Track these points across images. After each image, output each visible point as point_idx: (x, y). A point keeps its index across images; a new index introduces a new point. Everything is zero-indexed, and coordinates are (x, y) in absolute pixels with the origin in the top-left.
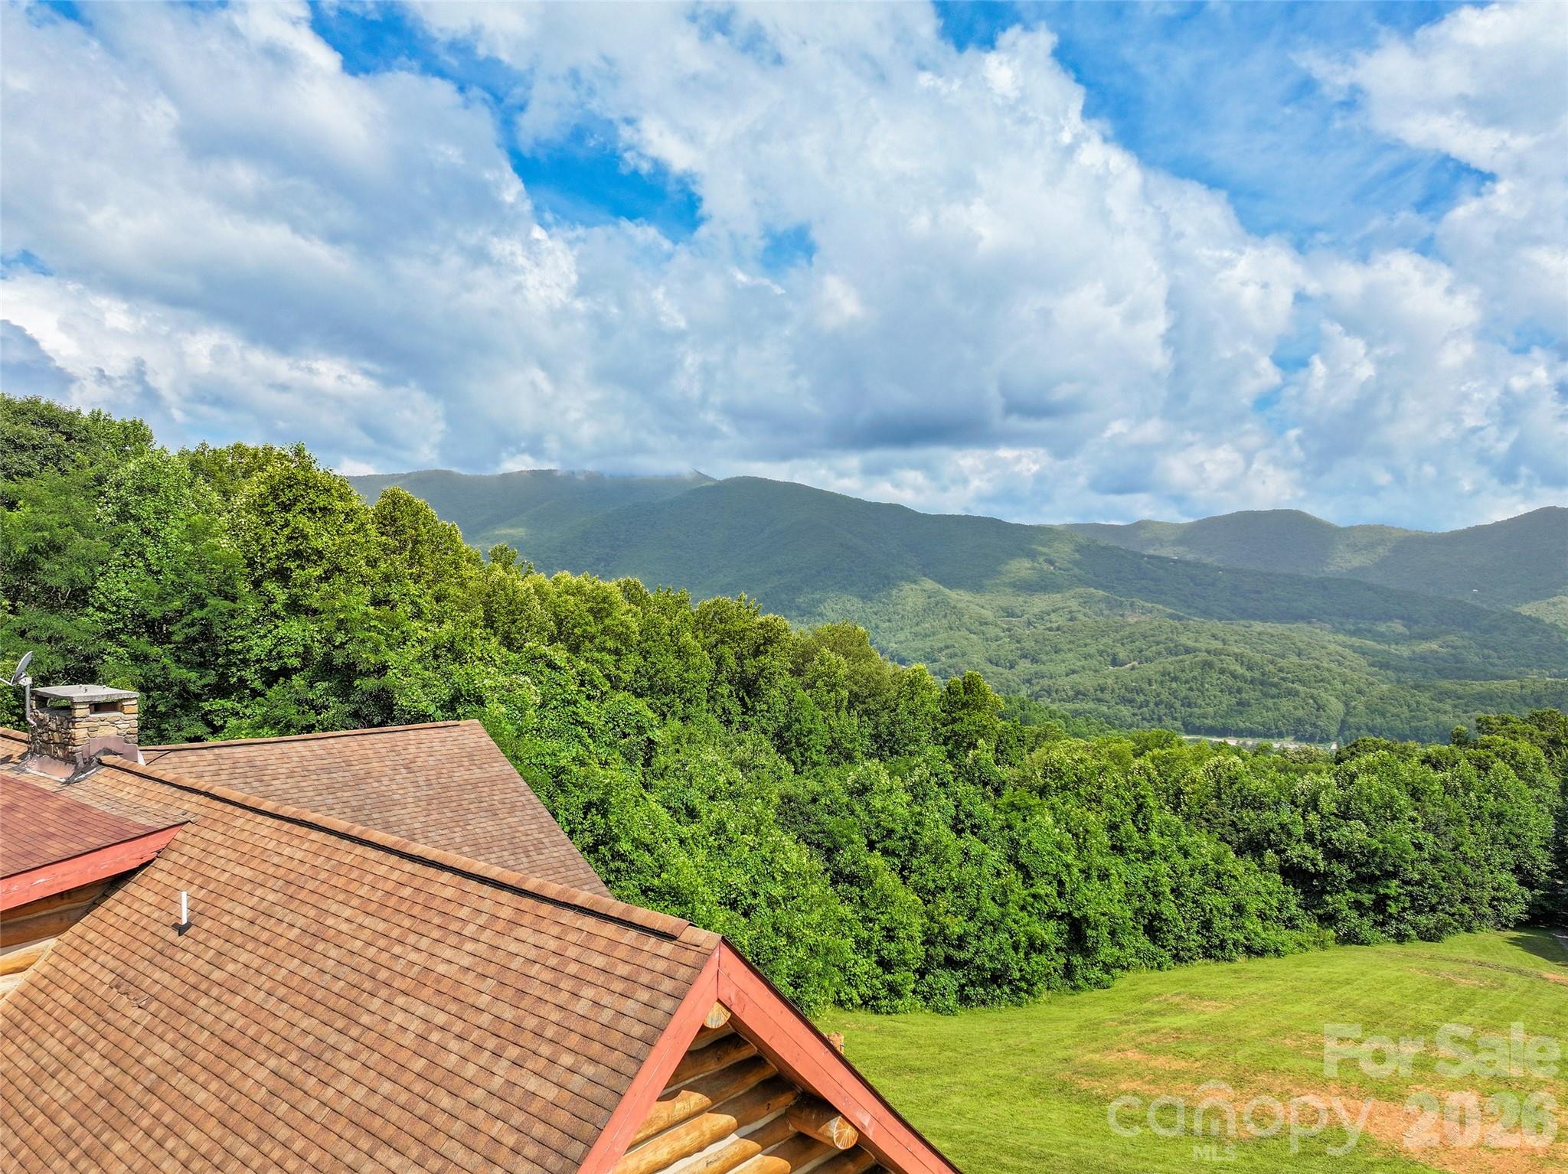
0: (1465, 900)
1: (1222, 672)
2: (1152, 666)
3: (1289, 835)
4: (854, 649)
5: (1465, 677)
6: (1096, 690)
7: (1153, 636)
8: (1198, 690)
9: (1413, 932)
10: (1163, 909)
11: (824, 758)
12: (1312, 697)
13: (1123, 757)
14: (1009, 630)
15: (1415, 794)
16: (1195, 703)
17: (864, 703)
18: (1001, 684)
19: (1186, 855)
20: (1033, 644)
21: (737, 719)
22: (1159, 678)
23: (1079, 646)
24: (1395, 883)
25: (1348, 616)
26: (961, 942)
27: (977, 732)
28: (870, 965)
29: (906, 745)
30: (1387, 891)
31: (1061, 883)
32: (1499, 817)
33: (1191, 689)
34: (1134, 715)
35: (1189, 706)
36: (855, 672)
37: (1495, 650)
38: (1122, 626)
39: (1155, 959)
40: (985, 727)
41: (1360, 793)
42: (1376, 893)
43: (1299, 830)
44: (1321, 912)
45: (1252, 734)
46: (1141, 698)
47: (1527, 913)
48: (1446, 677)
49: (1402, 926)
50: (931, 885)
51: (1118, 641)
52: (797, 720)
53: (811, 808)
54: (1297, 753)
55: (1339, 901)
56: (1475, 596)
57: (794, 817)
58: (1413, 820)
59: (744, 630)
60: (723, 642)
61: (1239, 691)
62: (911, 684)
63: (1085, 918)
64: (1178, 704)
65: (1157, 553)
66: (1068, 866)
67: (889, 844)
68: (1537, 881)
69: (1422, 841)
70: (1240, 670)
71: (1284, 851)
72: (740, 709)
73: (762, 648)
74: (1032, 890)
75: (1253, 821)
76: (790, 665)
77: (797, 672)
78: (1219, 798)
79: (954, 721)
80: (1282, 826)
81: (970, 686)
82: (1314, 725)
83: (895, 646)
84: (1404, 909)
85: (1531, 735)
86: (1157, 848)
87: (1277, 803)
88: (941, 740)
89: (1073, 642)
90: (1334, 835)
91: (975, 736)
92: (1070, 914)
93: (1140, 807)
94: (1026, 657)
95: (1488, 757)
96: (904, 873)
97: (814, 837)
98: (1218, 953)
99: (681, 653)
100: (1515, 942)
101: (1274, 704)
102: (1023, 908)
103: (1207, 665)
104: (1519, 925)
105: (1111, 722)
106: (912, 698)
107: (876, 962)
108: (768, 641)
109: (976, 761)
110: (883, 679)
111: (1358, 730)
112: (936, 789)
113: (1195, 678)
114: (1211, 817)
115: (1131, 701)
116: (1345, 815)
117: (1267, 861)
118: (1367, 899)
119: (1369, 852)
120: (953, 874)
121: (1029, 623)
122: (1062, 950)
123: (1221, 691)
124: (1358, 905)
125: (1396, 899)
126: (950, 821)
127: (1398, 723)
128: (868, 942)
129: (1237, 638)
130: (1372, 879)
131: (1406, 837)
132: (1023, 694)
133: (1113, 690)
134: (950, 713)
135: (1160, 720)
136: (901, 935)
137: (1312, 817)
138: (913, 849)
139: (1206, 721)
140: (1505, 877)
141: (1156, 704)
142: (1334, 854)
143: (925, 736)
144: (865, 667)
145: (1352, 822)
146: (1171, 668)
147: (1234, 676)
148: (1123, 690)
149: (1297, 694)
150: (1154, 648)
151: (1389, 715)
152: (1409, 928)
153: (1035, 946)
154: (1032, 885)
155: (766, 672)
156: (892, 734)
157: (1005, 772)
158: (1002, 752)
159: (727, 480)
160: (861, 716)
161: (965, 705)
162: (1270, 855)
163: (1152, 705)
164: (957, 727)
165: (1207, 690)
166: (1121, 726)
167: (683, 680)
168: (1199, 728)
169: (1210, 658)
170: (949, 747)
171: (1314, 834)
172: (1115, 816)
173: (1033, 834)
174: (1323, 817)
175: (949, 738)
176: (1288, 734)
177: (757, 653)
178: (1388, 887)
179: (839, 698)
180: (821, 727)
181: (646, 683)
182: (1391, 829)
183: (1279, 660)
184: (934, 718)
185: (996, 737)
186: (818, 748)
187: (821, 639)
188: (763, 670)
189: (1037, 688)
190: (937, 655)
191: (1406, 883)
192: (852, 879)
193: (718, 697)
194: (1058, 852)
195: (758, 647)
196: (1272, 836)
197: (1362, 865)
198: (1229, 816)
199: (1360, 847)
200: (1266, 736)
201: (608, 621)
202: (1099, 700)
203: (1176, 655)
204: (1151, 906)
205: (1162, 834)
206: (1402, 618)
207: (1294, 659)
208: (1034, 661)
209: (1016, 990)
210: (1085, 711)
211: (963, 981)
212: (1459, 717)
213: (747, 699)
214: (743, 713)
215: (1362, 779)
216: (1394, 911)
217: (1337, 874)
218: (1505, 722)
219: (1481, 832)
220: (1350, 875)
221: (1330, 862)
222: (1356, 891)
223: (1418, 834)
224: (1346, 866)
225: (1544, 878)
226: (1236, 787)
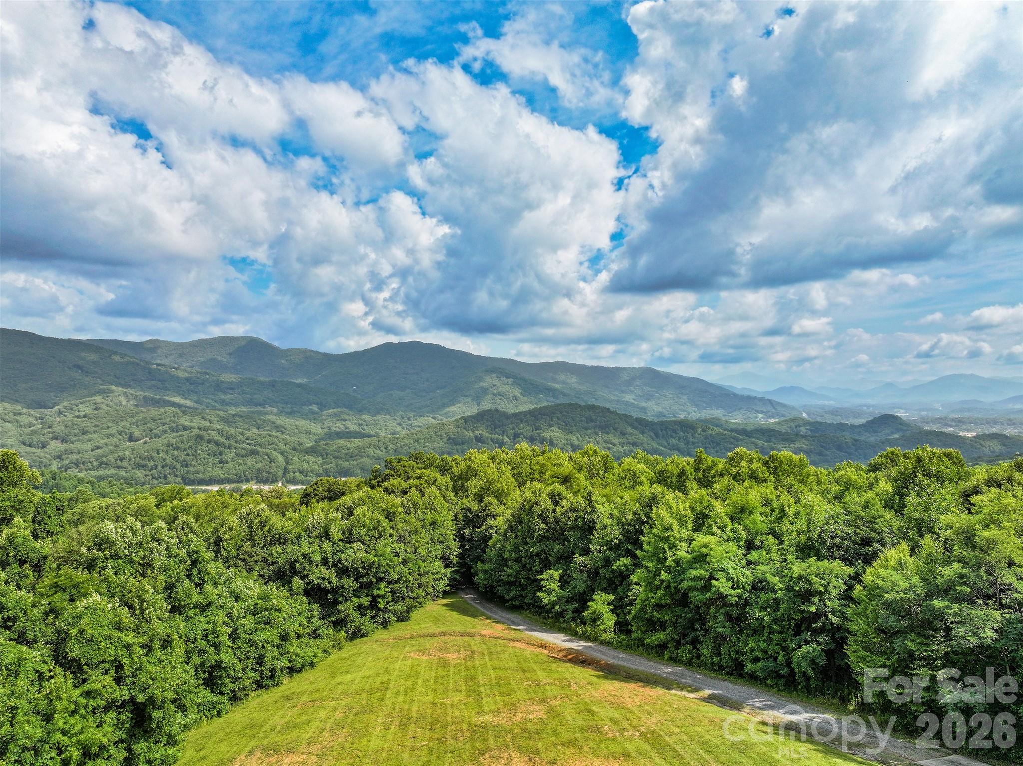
0: (420, 586)
1: (209, 442)
2: (160, 440)
3: (311, 562)
5: (351, 438)
6: (116, 460)
7: (160, 419)
8: (193, 455)
9: (393, 618)
10: (223, 658)
12: (266, 455)
13: (149, 510)
14: (42, 419)
15: (390, 516)
16: (191, 465)
18: (34, 461)
20: (63, 428)
22: (165, 448)
23: (102, 429)
24: (383, 585)
25: (287, 403)
27: (13, 507)
30: (379, 592)
31: (120, 667)
32: (434, 523)
33: (188, 455)
34: (146, 476)
35: (187, 466)
37: (365, 421)
38: (137, 413)
39: (215, 707)
40: (21, 502)
41: (358, 522)
42: (372, 595)
43: (317, 558)
44: (334, 619)
45: (229, 481)
46: (151, 464)
47: (448, 585)
48: (341, 438)
49: (386, 616)
51: (133, 424)
54: (270, 492)
55: (347, 608)
56: (354, 391)
58: (391, 536)
61: (221, 454)
63: (151, 700)
64: (178, 466)
65: (162, 362)
66: (128, 647)
68: (451, 562)
69: (397, 550)
70: (221, 440)
71: (307, 576)
74: (87, 687)
78: (252, 540)
80: (305, 556)
81: (5, 463)
82: (268, 473)
84: (388, 603)
85: (413, 467)
86: (212, 598)
87: (299, 537)
89: (98, 426)
90: (343, 557)
91: (10, 511)
92: (133, 699)
93: (195, 562)
94: (57, 439)
95: (421, 484)
98: (269, 682)
100: (451, 607)
101: (243, 461)
103: (200, 438)
104: (445, 594)
105: (130, 482)
109: (11, 539)
111: (294, 473)
113: (190, 447)
114: (246, 557)
115: (144, 466)
116: (349, 539)
117: (295, 586)
118: (365, 601)
119: (368, 566)
121: (60, 413)
122: (122, 741)
123: (209, 455)
124: (359, 608)
125: (383, 597)
127: (316, 467)
129: (219, 419)
130: (368, 586)
131: (388, 549)
132: (54, 467)
133: (130, 459)
135: (165, 477)
137: (327, 546)
139: (198, 476)
140: (438, 564)
141: (163, 467)
142: (343, 572)
145: (354, 545)
146: (174, 441)
147: (217, 444)
148: (138, 459)
149: (257, 453)
150: (161, 428)
151: (311, 462)
152: (391, 615)
153: (90, 754)
154: (85, 681)
157: (45, 546)
158: (40, 524)
162: (297, 582)
163: (160, 468)
165: (199, 455)
166: (137, 485)
168: (193, 481)
169: (202, 433)
171: (328, 558)
172: (170, 576)
173: (85, 621)
174: (334, 543)
176: (252, 480)
178: (379, 589)
182: (380, 544)
183: (246, 432)
185: (34, 509)
189: (66, 462)
191: (389, 583)
194: (116, 634)
196: (298, 565)
197: (362, 577)
198: (261, 554)
199: (362, 562)
200: (238, 482)
202: (119, 467)
203: (177, 432)
204: (212, 657)
206: (317, 404)
207: (255, 431)
208: (64, 441)
210: (108, 477)
212: (348, 460)
215: (358, 511)
216: (381, 606)
217: (346, 586)
218: (400, 461)
219: (425, 536)
220: (355, 586)
221: (340, 579)
222: (359, 597)
223: (395, 545)
224: (352, 579)
225: (455, 560)
226: (266, 529)
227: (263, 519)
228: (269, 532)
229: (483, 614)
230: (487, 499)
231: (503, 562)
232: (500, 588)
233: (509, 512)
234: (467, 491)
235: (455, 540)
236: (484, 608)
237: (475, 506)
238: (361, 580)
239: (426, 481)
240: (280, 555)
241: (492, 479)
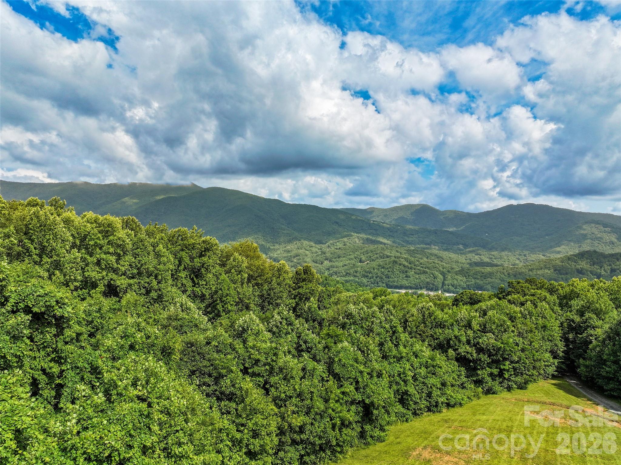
0: (534, 368)
1: (400, 265)
2: (375, 263)
3: (460, 341)
4: (252, 254)
5: (484, 266)
6: (354, 272)
7: (375, 251)
8: (392, 272)
9: (515, 386)
10: (409, 389)
11: (235, 308)
12: (432, 274)
13: (370, 300)
14: (321, 249)
15: (512, 319)
16: (390, 277)
17: (256, 280)
18: (318, 270)
19: (416, 356)
20: (330, 254)
21: (190, 289)
22: (377, 267)
23: (347, 255)
24: (507, 363)
25: (444, 243)
26: (301, 429)
27: (310, 292)
28: (241, 457)
29: (276, 300)
30: (505, 367)
31: (357, 382)
32: (544, 327)
33: (389, 271)
34: (368, 281)
35: (388, 278)
36: (251, 264)
37: (494, 256)
38: (364, 248)
39: (404, 416)
40: (313, 290)
41: (490, 320)
42: (500, 369)
43: (464, 339)
44: (475, 379)
45: (411, 288)
46: (370, 275)
47: (556, 371)
48: (478, 266)
49: (510, 383)
50: (283, 395)
51: (362, 253)
52: (221, 289)
53: (206, 349)
54: (434, 296)
55: (483, 374)
56: (487, 237)
57: (194, 356)
58: (513, 331)
59: (193, 244)
60: (183, 250)
61: (406, 272)
62: (279, 270)
63: (372, 403)
64: (384, 277)
65: (376, 219)
66: (361, 372)
67: (256, 369)
68: (558, 355)
69: (518, 341)
70: (406, 264)
71: (457, 349)
72: (191, 284)
73: (203, 253)
74: (343, 389)
75: (441, 334)
76: (218, 262)
77: (223, 265)
78: (424, 323)
79: (299, 287)
80: (456, 337)
81: (306, 271)
82: (433, 284)
83: (276, 256)
84: (511, 375)
85: (528, 288)
86: (404, 355)
87: (452, 325)
88: (293, 297)
89: (345, 254)
90: (480, 341)
91: (309, 294)
92: (363, 400)
93: (394, 332)
94: (327, 260)
95: (535, 300)
96: (266, 388)
97: (206, 370)
98: (435, 409)
99: (158, 255)
100: (559, 386)
101: (419, 276)
102: (337, 401)
103: (395, 262)
104: (554, 377)
105: (361, 284)
106: (279, 277)
107: (245, 453)
108: (207, 250)
109: (309, 308)
110: (265, 268)
111: (448, 286)
112: (286, 327)
113: (390, 267)
114: (421, 333)
115: (367, 276)
116: (484, 330)
117: (450, 354)
118: (495, 371)
119: (497, 349)
120: (297, 387)
121: (329, 246)
122: (359, 422)
123: (400, 272)
124: (491, 375)
125: (508, 371)
126: (295, 346)
127: (462, 283)
128: (241, 441)
129: (405, 252)
130: (497, 362)
131: (511, 340)
132: (326, 274)
133: (360, 272)
134: (297, 284)
135: (377, 283)
136: (263, 434)
137: (470, 332)
138: (271, 372)
139: (394, 284)
140: (548, 355)
141: (376, 277)
142: (480, 350)
143: (285, 295)
144: (257, 263)
145: (488, 334)
146: (382, 264)
147: (404, 266)
148: (364, 272)
149: (427, 273)
150: (375, 256)
151: (459, 280)
152: (513, 384)
153: (344, 424)
154: (342, 386)
155: (205, 265)
156: (269, 295)
157: (323, 314)
158: (321, 302)
159: (208, 188)
160: (254, 286)
161: (304, 280)
162: (451, 352)
163: (375, 278)
164: (300, 290)
165: (395, 272)
166: (363, 286)
167: (157, 269)
168: (392, 286)
169: (396, 259)
170: (297, 300)
171: (470, 340)
172: (381, 338)
173: (341, 355)
174: (474, 332)
175: (296, 296)
176: (424, 288)
177: (201, 256)
178: (505, 365)
179: (243, 278)
180: (232, 292)
181: (135, 271)
182: (505, 336)
183: (420, 260)
184: (289, 287)
185: (318, 295)
186: (232, 303)
187: (236, 250)
188: (204, 264)
189: (331, 272)
190: (293, 259)
191: (512, 362)
192: (231, 397)
193: (179, 278)
194: (356, 365)
195: (202, 253)
196: (451, 342)
197: (493, 355)
198: (430, 332)
199: (493, 346)
200: (416, 289)
201: (111, 238)
202: (355, 276)
203: (383, 258)
204: (403, 388)
205: (405, 347)
206: (462, 244)
207: (425, 259)
208: (330, 261)
209: (334, 452)
210: (350, 281)
211: (303, 452)
212: (483, 280)
213: (195, 279)
214: (193, 286)
215: (490, 313)
216: (506, 376)
217: (482, 360)
218: (519, 283)
219: (538, 335)
220: (489, 360)
221: (479, 354)
222: (491, 368)
223: (516, 338)
224: (486, 356)
225: (561, 354)
226: (432, 318)
227: (431, 311)
228: (435, 319)
229: (585, 396)
230: (587, 315)
231: (601, 362)
232: (600, 381)
233: (607, 326)
234: (571, 307)
235: (561, 341)
236: (587, 393)
237: (577, 319)
238: (492, 357)
239: (538, 298)
240: (442, 334)
241: (592, 301)
